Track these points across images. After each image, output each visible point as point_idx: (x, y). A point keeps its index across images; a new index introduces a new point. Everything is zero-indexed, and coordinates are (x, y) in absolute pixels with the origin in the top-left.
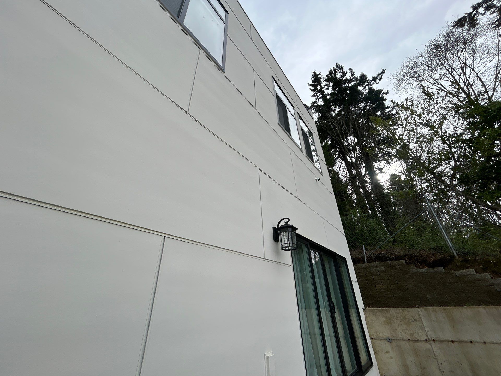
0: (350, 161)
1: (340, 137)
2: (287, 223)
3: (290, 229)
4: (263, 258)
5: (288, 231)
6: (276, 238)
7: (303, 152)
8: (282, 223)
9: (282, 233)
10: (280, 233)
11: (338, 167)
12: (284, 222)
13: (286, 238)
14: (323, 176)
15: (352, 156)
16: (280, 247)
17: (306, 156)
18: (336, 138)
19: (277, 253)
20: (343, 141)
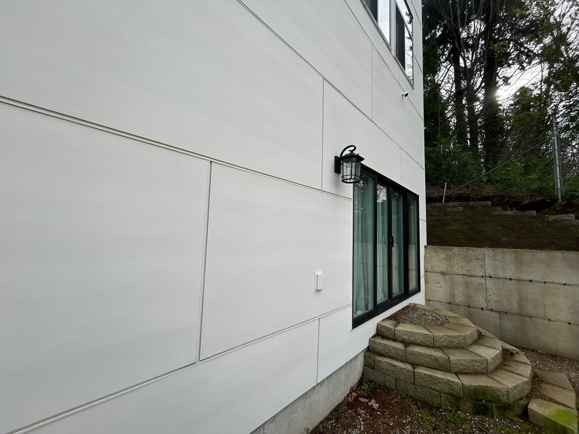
0: (463, 66)
1: (458, 23)
2: (352, 151)
3: (354, 159)
4: (320, 190)
5: (352, 162)
6: (338, 169)
7: (390, 51)
8: (347, 152)
9: (345, 164)
10: (343, 163)
11: (442, 76)
12: (349, 151)
13: (349, 169)
14: (413, 89)
15: (468, 58)
16: (341, 179)
17: (394, 58)
18: (451, 25)
19: (337, 185)
20: (461, 30)
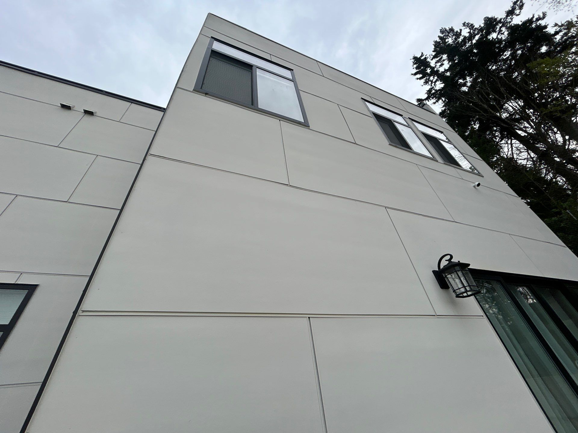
1: (491, 112)
2: (449, 260)
3: (457, 268)
4: (435, 315)
5: (456, 272)
6: (443, 284)
7: (437, 161)
8: (444, 263)
9: (449, 276)
10: (446, 276)
12: (446, 260)
13: (457, 281)
14: (483, 177)
15: (525, 127)
16: (454, 295)
17: (444, 164)
18: (485, 116)
19: (453, 303)
20: (498, 114)
